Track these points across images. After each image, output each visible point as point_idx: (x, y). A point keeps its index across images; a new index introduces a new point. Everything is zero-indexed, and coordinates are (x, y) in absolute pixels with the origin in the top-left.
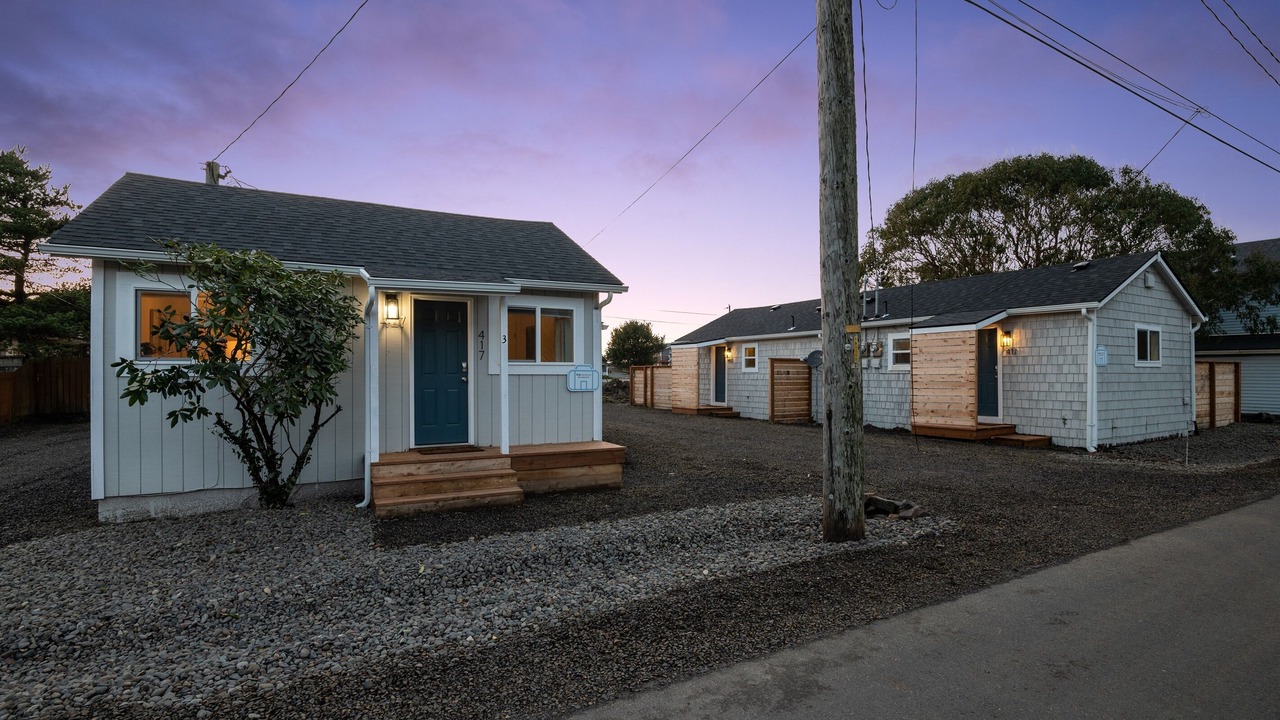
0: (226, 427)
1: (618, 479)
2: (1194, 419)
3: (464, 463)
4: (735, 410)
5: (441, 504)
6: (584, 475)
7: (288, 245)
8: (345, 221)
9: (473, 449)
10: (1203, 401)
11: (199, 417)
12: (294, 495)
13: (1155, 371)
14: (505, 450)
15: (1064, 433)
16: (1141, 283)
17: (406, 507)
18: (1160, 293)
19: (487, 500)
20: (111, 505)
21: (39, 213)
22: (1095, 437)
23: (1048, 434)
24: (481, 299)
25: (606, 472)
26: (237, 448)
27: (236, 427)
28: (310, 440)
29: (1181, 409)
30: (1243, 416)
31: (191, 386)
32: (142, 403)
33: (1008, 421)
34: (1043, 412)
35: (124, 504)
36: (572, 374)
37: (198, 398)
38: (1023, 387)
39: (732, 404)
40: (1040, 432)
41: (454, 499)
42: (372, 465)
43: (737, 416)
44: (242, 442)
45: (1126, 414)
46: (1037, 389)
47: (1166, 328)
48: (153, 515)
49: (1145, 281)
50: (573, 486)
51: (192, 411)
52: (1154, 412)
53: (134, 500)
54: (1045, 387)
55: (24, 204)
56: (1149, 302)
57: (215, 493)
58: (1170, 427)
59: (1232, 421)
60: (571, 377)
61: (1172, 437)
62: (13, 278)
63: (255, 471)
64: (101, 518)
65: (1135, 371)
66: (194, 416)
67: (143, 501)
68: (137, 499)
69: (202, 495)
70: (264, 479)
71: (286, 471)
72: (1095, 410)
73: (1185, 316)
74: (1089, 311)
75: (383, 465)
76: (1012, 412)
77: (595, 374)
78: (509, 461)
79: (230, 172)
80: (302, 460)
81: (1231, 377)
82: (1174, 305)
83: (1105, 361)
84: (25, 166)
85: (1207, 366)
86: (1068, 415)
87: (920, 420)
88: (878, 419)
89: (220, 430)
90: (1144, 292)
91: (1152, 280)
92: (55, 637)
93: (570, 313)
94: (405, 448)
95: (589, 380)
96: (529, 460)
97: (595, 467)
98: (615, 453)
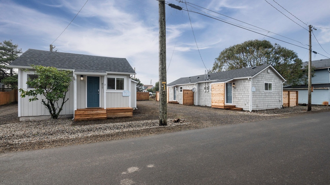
0: (44, 102)
1: (132, 115)
2: (282, 105)
4: (178, 102)
5: (88, 119)
6: (123, 114)
7: (60, 65)
8: (75, 59)
9: (100, 108)
10: (286, 100)
11: (36, 100)
12: (59, 117)
13: (271, 93)
14: (105, 109)
15: (245, 107)
16: (266, 72)
17: (81, 119)
18: (272, 74)
19: (99, 118)
20: (22, 118)
21: (15, 55)
22: (251, 108)
23: (242, 108)
24: (103, 76)
25: (129, 114)
26: (46, 106)
27: (46, 102)
28: (62, 106)
29: (278, 102)
30: (299, 104)
31: (34, 94)
32: (24, 97)
33: (234, 105)
34: (241, 103)
35: (25, 118)
37: (36, 96)
38: (237, 96)
39: (177, 101)
40: (240, 107)
42: (75, 111)
43: (178, 103)
44: (48, 106)
45: (261, 103)
46: (240, 97)
47: (274, 83)
48: (31, 120)
49: (267, 71)
51: (34, 99)
52: (270, 103)
53: (27, 117)
54: (241, 96)
55: (12, 53)
56: (269, 76)
57: (44, 117)
58: (275, 106)
59: (296, 105)
60: (124, 93)
61: (275, 109)
62: (10, 70)
63: (50, 112)
64: (20, 121)
65: (264, 93)
66: (35, 100)
67: (29, 117)
68: (28, 117)
69: (41, 117)
70: (52, 113)
71: (57, 112)
72: (251, 102)
73: (280, 80)
74: (250, 79)
75: (78, 111)
76: (235, 102)
77: (129, 93)
78: (106, 111)
79: (55, 47)
80: (61, 109)
81: (295, 95)
82: (277, 77)
83: (254, 90)
84: (12, 44)
85: (288, 92)
86: (246, 103)
87: (213, 104)
88: (208, 104)
89: (43, 103)
90: (267, 74)
91: (269, 71)
92: (3, 137)
93: (123, 79)
94: (85, 108)
95: (128, 94)
96: (110, 110)
97: (126, 113)
98: (131, 110)
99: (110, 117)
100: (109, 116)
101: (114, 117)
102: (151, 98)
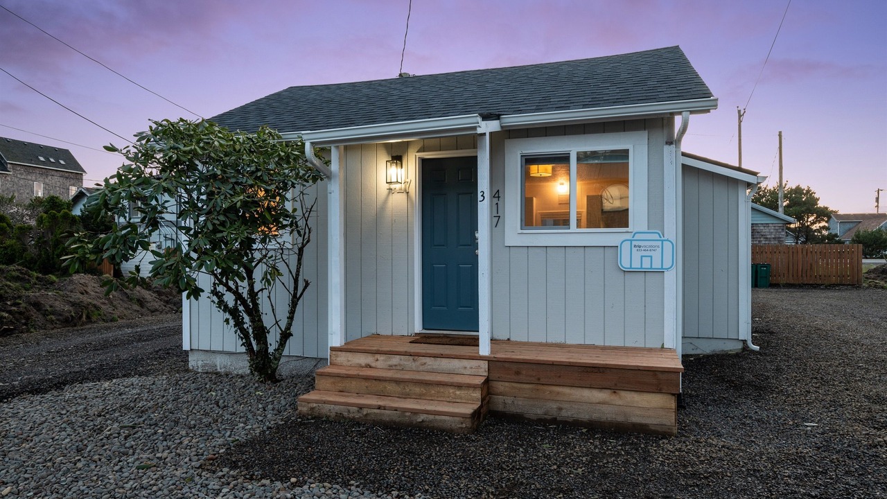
0: (219, 296)
1: (667, 418)
3: (428, 361)
5: (365, 411)
6: (604, 403)
14: (484, 349)
17: (327, 407)
19: (421, 418)
20: (195, 356)
25: (645, 404)
35: (202, 356)
36: (626, 246)
41: (379, 407)
42: (331, 349)
44: (235, 313)
48: (219, 370)
50: (584, 416)
63: (248, 342)
64: (190, 366)
67: (213, 356)
68: (209, 354)
70: (255, 351)
75: (347, 350)
77: (667, 246)
78: (486, 365)
80: (286, 335)
93: (624, 154)
94: (410, 332)
95: (657, 256)
96: (514, 368)
97: (623, 393)
98: (660, 376)
99: (513, 410)
100: (509, 400)
101: (535, 410)
102: (872, 275)
